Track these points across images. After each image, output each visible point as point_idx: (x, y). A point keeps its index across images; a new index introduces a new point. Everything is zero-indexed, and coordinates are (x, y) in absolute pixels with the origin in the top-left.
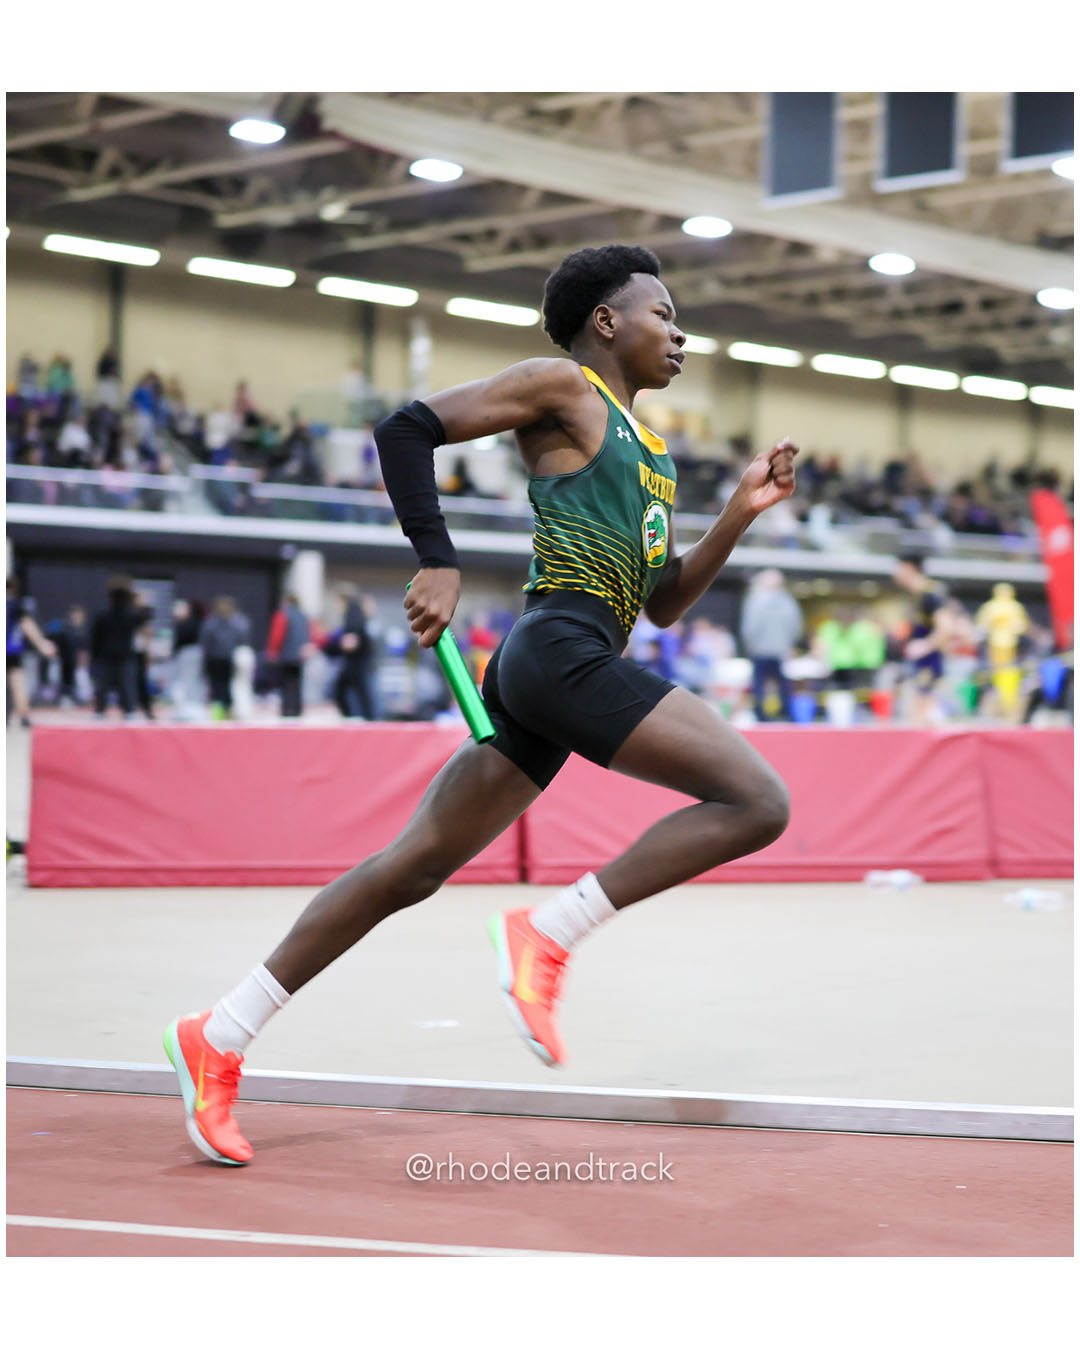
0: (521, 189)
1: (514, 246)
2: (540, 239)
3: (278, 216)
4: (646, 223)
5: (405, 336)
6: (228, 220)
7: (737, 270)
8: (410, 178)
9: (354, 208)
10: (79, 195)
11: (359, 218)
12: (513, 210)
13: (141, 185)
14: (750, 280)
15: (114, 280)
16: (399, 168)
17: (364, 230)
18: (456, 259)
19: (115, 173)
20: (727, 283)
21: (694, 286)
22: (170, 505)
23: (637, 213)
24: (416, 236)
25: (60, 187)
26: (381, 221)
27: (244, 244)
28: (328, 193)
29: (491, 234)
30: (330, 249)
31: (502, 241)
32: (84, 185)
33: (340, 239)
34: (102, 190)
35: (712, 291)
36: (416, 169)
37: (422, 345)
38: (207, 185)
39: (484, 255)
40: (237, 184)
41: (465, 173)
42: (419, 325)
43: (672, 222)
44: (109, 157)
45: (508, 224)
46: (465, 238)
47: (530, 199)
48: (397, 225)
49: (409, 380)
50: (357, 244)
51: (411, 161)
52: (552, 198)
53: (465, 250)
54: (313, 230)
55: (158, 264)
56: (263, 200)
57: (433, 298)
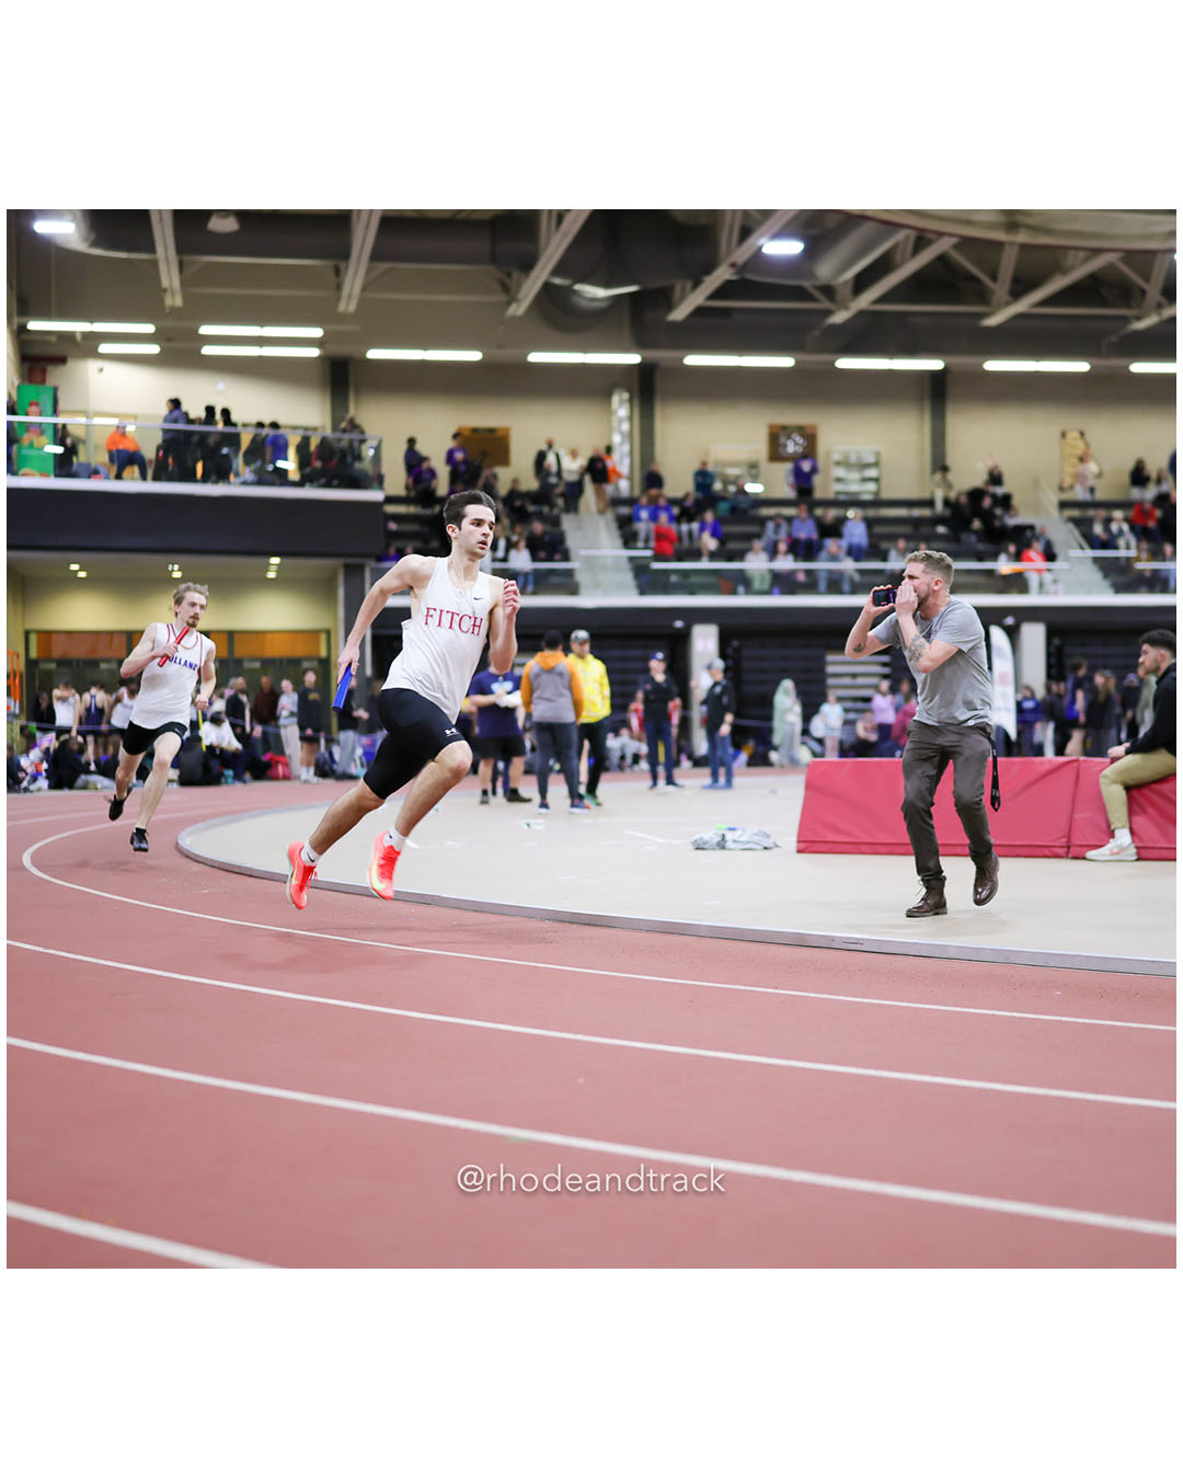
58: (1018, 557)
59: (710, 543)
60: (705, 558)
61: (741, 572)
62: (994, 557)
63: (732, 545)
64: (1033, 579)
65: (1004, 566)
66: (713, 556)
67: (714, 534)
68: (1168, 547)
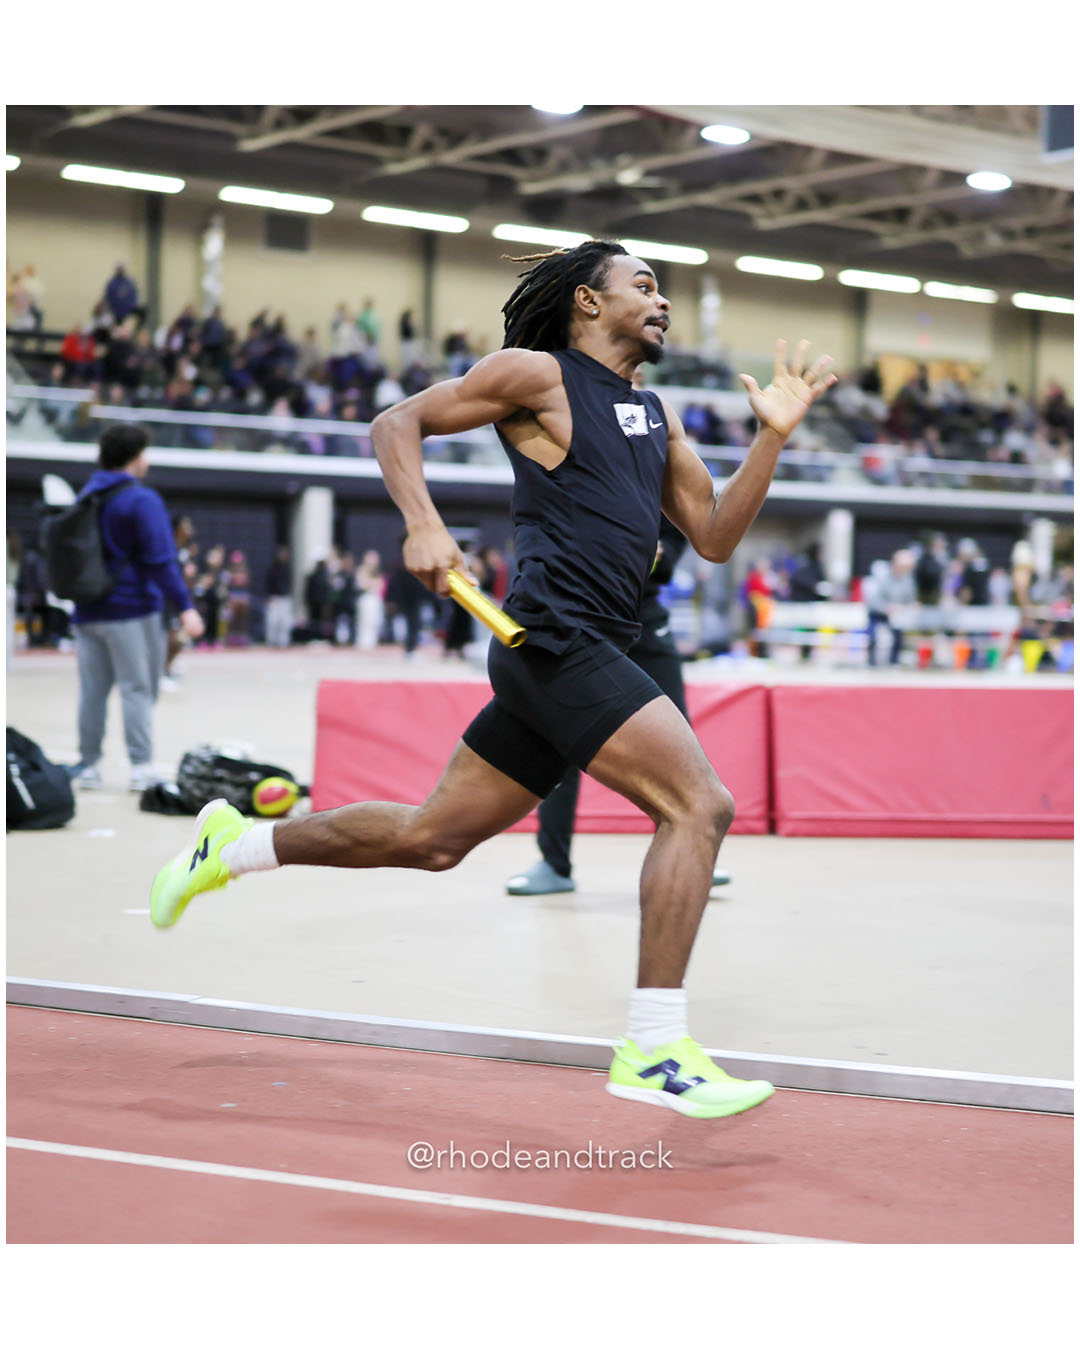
0: (808, 150)
1: (802, 205)
2: (826, 198)
3: (578, 182)
4: (930, 179)
5: (696, 293)
6: (531, 188)
7: (1017, 223)
8: (702, 142)
9: (649, 173)
10: (395, 169)
11: (653, 182)
12: (798, 171)
13: (451, 157)
14: (1031, 232)
15: (427, 246)
16: (691, 134)
17: (656, 194)
18: (746, 217)
19: (427, 147)
20: (1009, 234)
21: (979, 237)
22: (474, 457)
23: (921, 169)
24: (706, 199)
25: (376, 161)
26: (672, 185)
27: (545, 210)
28: (623, 159)
29: (778, 194)
30: (627, 212)
31: (789, 200)
32: (400, 160)
33: (635, 202)
34: (416, 163)
35: (994, 242)
36: (706, 134)
37: (711, 301)
38: (511, 156)
39: (770, 215)
40: (540, 153)
41: (753, 137)
42: (709, 283)
43: (956, 178)
44: (423, 132)
45: (793, 184)
46: (754, 199)
47: (816, 159)
48: (689, 188)
49: (699, 334)
50: (651, 207)
51: (701, 127)
52: (837, 158)
53: (753, 209)
54: (612, 194)
55: (468, 230)
56: (564, 168)
57: (722, 256)
68: (117, 391)
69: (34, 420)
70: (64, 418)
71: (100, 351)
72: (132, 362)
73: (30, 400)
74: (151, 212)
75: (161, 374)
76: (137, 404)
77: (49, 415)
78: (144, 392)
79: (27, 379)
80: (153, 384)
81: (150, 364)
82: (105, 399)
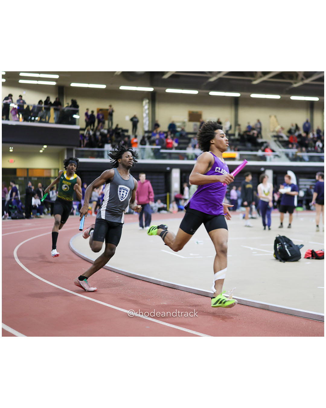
58: (264, 151)
59: (176, 145)
60: (174, 149)
61: (185, 153)
62: (257, 150)
63: (181, 146)
64: (268, 158)
65: (260, 153)
66: (177, 148)
67: (176, 142)
68: (304, 149)
69: (284, 157)
70: (290, 156)
71: (298, 140)
72: (307, 142)
73: (283, 152)
74: (311, 106)
75: (313, 144)
76: (308, 152)
77: (287, 155)
78: (309, 149)
79: (282, 147)
80: (311, 147)
81: (311, 142)
82: (302, 151)
